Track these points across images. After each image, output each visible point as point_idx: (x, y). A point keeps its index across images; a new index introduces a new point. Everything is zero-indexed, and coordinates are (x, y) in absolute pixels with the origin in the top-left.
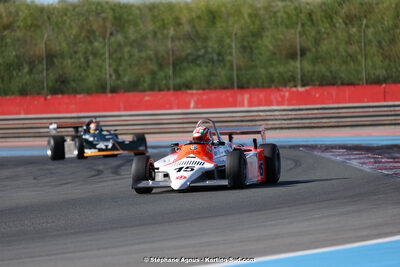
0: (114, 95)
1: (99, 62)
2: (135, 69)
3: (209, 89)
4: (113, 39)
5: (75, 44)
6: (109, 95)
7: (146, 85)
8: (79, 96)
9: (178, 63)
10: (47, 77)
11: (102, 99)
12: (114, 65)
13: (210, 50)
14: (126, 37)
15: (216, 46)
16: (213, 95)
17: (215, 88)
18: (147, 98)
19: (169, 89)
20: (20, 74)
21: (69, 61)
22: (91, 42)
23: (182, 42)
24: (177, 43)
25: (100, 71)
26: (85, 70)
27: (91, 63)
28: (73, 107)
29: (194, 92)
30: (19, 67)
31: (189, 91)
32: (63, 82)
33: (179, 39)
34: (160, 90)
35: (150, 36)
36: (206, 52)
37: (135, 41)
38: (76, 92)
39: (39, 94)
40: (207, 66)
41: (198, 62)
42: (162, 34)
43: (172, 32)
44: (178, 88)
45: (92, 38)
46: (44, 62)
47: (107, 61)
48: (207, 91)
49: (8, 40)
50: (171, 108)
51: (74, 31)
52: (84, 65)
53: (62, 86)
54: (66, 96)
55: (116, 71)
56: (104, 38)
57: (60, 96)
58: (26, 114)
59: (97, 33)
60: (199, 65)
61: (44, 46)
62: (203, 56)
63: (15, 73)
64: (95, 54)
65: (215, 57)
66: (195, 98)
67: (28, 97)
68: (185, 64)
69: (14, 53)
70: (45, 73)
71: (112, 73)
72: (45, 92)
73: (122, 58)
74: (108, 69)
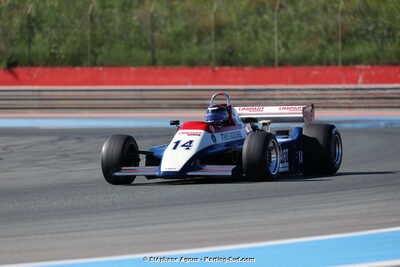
0: (282, 68)
1: (268, 34)
2: (305, 42)
3: (378, 64)
4: (282, 12)
5: (245, 16)
6: (277, 68)
7: (314, 59)
8: (247, 69)
9: (348, 38)
10: (213, 47)
11: (270, 72)
12: (283, 39)
13: (380, 25)
14: (296, 10)
15: (387, 22)
16: (382, 71)
17: (384, 64)
18: (315, 73)
19: (337, 64)
20: (189, 44)
21: (238, 33)
22: (260, 14)
23: (352, 18)
24: (348, 18)
25: (269, 44)
26: (255, 42)
27: (260, 37)
28: (240, 79)
29: (362, 67)
30: (188, 38)
31: (358, 67)
32: (231, 54)
33: (349, 14)
34: (329, 64)
35: (320, 10)
36: (376, 28)
37: (305, 14)
38: (244, 64)
39: (207, 65)
40: (376, 42)
41: (368, 37)
42: (333, 8)
43: (342, 6)
44: (346, 63)
45: (261, 10)
46: (213, 33)
47: (276, 37)
48: (375, 67)
49: (178, 10)
50: (339, 83)
51: (245, 3)
52: (253, 37)
53: (229, 60)
54: (234, 68)
55: (285, 45)
56: (274, 10)
57: (227, 68)
58: (194, 83)
59: (268, 5)
60: (369, 41)
61: (212, 17)
62: (373, 32)
63: (183, 44)
64: (265, 27)
65: (385, 32)
66: (364, 73)
67: (196, 69)
68: (355, 39)
69: (184, 24)
70: (213, 44)
71: (281, 46)
72: (213, 63)
73: (291, 32)
74: (277, 42)
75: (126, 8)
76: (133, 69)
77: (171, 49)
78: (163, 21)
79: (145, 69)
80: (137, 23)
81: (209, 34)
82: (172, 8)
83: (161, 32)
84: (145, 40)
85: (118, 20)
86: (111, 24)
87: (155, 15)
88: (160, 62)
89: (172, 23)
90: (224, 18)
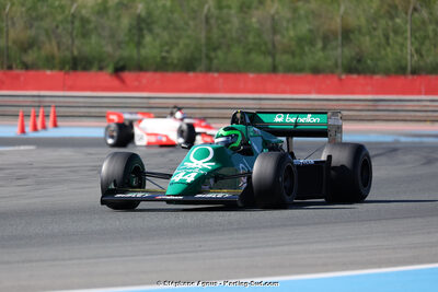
0: (415, 77)
1: (400, 39)
4: (416, 15)
5: (375, 20)
6: (410, 77)
8: (377, 77)
10: (339, 53)
11: (401, 81)
12: (417, 45)
14: (431, 14)
20: (313, 49)
21: (367, 38)
22: (392, 18)
25: (402, 50)
26: (385, 49)
27: (391, 42)
28: (369, 88)
30: (312, 43)
32: (359, 61)
38: (373, 72)
39: (332, 72)
45: (393, 12)
46: (340, 38)
47: (409, 42)
49: (302, 12)
51: (375, 4)
52: (383, 41)
53: (357, 67)
54: (362, 77)
55: (418, 51)
56: (406, 13)
57: (355, 76)
58: (319, 92)
59: (400, 8)
61: (339, 20)
63: (307, 49)
64: (396, 32)
67: (320, 76)
69: (307, 26)
70: (339, 50)
71: (414, 53)
72: (339, 70)
73: (426, 37)
74: (410, 48)
75: (244, 8)
76: (251, 75)
77: (293, 54)
78: (285, 24)
79: (265, 75)
80: (256, 26)
81: (336, 39)
82: (295, 10)
83: (283, 36)
84: (266, 44)
85: (236, 21)
86: (228, 26)
87: (276, 17)
88: (280, 68)
89: (294, 25)
90: (353, 22)
